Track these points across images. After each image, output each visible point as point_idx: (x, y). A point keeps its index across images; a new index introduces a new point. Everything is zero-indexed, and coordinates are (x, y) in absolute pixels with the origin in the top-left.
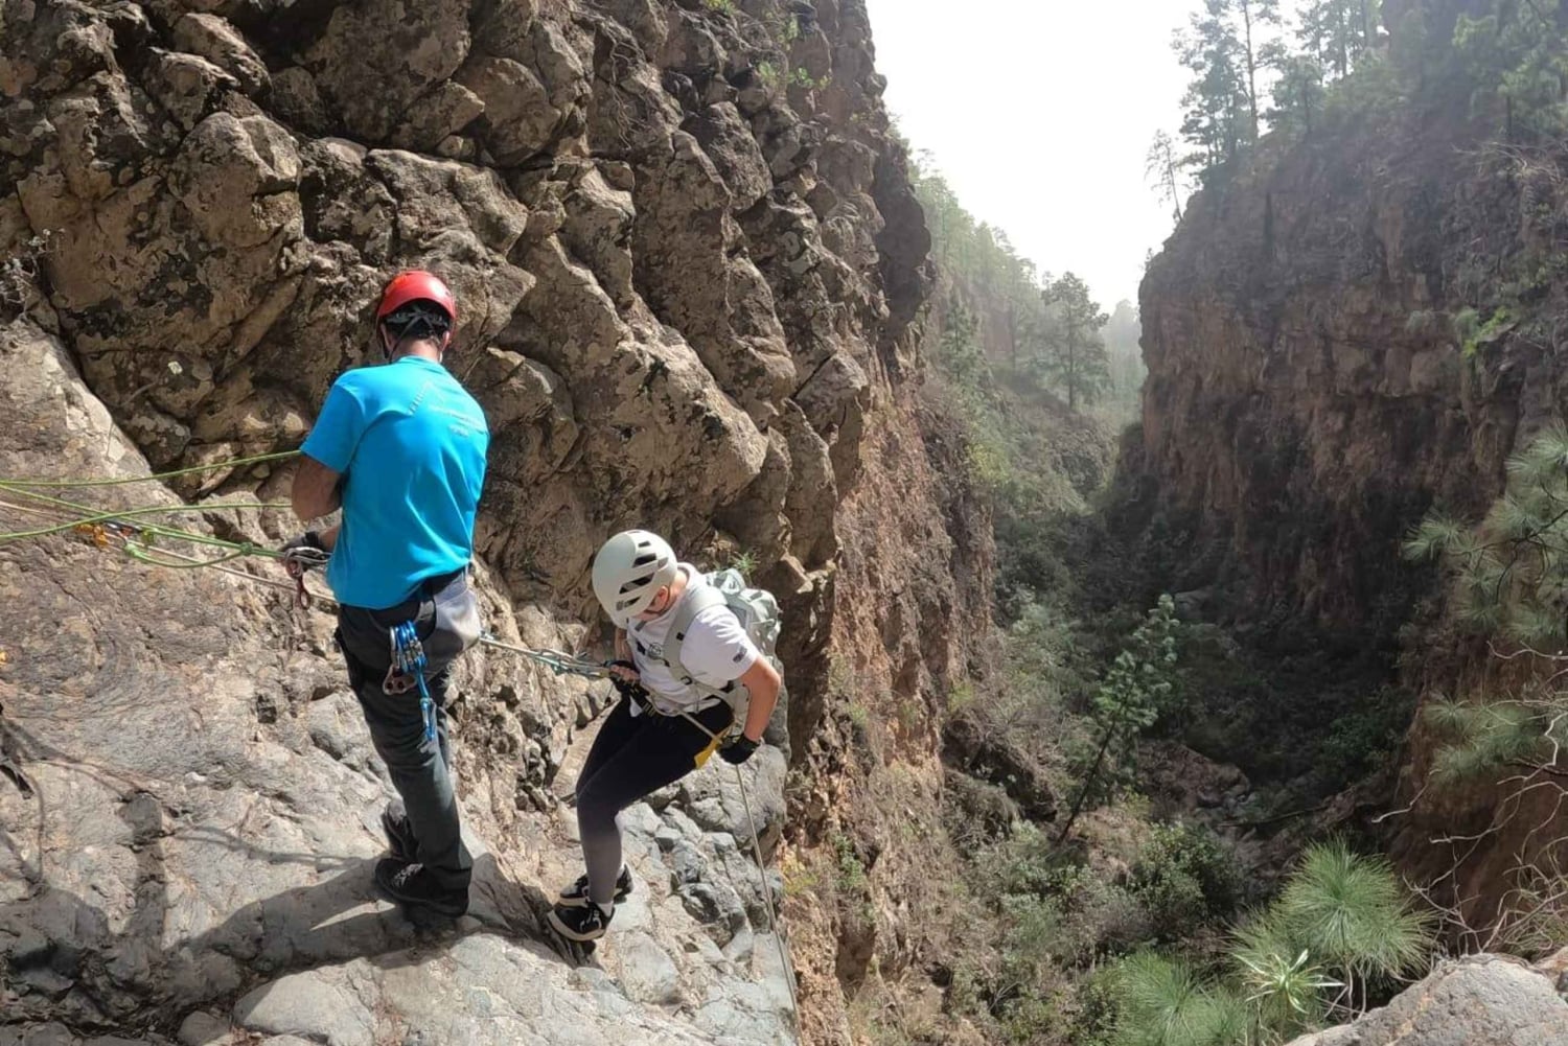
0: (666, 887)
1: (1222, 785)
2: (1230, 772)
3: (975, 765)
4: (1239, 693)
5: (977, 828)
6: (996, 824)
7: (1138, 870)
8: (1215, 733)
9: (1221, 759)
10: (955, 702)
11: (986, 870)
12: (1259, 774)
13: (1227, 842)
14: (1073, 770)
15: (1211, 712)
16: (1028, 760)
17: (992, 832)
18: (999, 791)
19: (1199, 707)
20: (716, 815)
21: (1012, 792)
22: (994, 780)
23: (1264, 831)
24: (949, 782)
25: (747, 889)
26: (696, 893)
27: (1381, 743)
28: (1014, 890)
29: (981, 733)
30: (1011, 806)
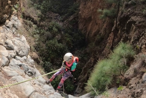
0: (24, 74)
1: (57, 16)
2: (57, 14)
3: (26, 19)
4: (57, 5)
5: (28, 27)
6: (31, 26)
7: (49, 28)
8: (55, 10)
9: (56, 13)
10: (22, 10)
11: (31, 32)
12: (61, 14)
13: (58, 23)
14: (38, 17)
15: (54, 7)
16: (33, 17)
17: (30, 27)
18: (30, 21)
19: (52, 7)
20: (23, 54)
21: (32, 21)
22: (29, 20)
23: (63, 21)
24: (23, 21)
25: (31, 64)
26: (29, 72)
27: (75, 9)
28: (35, 34)
29: (26, 14)
30: (32, 23)
